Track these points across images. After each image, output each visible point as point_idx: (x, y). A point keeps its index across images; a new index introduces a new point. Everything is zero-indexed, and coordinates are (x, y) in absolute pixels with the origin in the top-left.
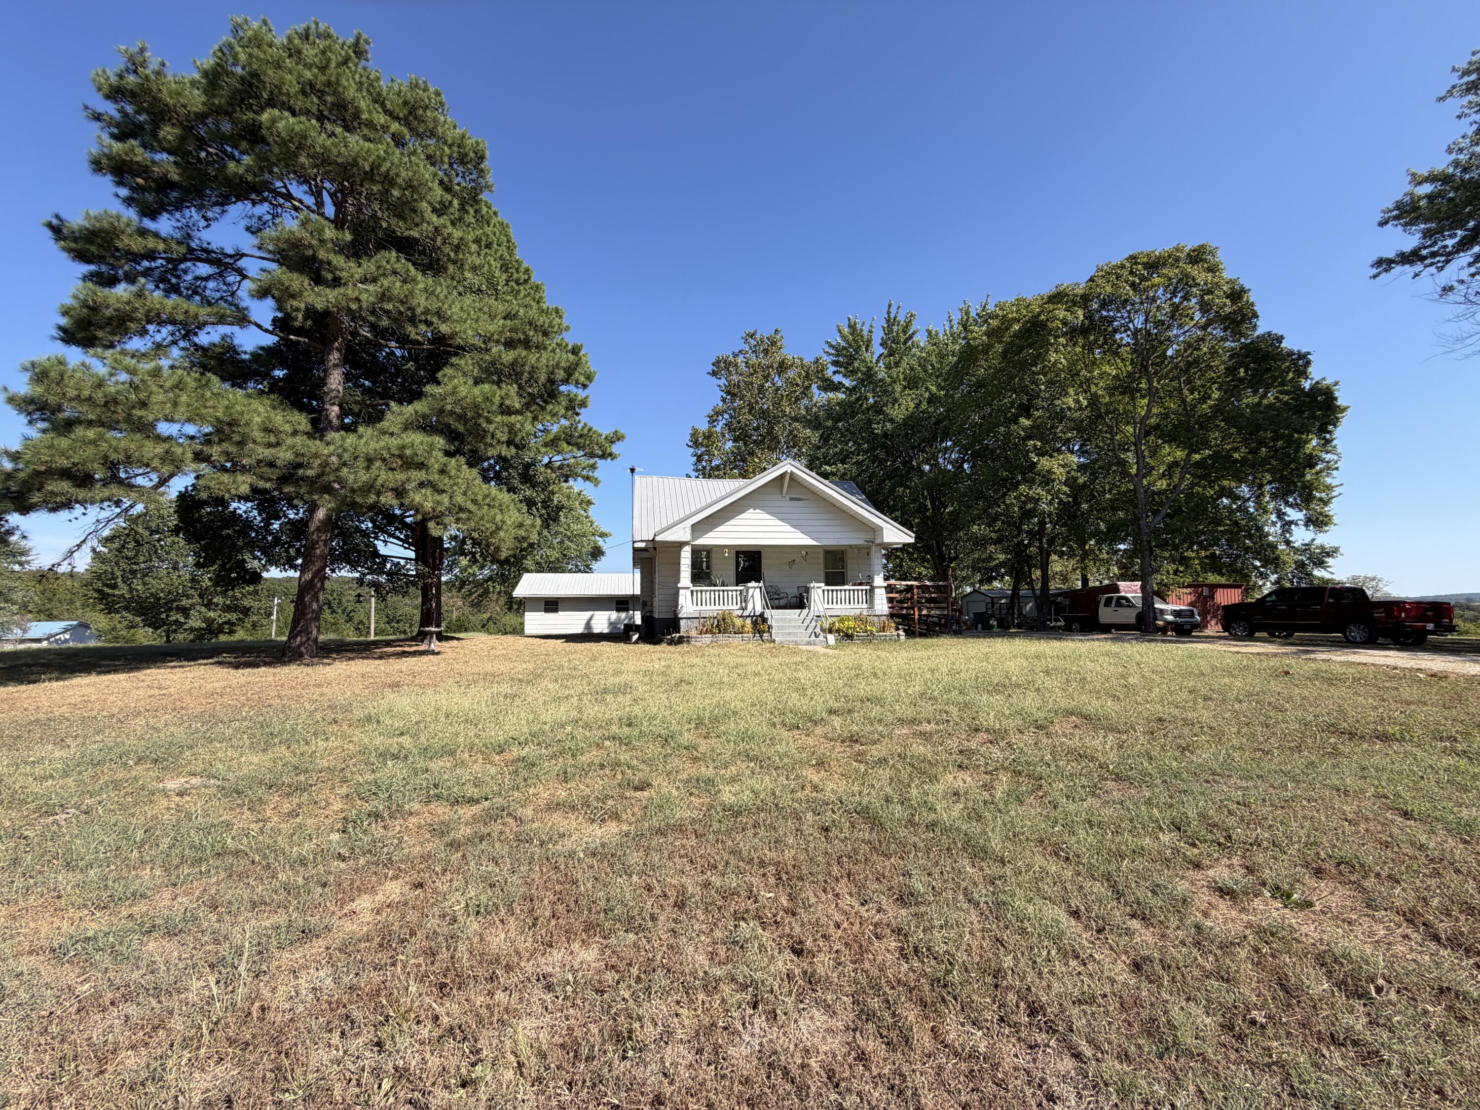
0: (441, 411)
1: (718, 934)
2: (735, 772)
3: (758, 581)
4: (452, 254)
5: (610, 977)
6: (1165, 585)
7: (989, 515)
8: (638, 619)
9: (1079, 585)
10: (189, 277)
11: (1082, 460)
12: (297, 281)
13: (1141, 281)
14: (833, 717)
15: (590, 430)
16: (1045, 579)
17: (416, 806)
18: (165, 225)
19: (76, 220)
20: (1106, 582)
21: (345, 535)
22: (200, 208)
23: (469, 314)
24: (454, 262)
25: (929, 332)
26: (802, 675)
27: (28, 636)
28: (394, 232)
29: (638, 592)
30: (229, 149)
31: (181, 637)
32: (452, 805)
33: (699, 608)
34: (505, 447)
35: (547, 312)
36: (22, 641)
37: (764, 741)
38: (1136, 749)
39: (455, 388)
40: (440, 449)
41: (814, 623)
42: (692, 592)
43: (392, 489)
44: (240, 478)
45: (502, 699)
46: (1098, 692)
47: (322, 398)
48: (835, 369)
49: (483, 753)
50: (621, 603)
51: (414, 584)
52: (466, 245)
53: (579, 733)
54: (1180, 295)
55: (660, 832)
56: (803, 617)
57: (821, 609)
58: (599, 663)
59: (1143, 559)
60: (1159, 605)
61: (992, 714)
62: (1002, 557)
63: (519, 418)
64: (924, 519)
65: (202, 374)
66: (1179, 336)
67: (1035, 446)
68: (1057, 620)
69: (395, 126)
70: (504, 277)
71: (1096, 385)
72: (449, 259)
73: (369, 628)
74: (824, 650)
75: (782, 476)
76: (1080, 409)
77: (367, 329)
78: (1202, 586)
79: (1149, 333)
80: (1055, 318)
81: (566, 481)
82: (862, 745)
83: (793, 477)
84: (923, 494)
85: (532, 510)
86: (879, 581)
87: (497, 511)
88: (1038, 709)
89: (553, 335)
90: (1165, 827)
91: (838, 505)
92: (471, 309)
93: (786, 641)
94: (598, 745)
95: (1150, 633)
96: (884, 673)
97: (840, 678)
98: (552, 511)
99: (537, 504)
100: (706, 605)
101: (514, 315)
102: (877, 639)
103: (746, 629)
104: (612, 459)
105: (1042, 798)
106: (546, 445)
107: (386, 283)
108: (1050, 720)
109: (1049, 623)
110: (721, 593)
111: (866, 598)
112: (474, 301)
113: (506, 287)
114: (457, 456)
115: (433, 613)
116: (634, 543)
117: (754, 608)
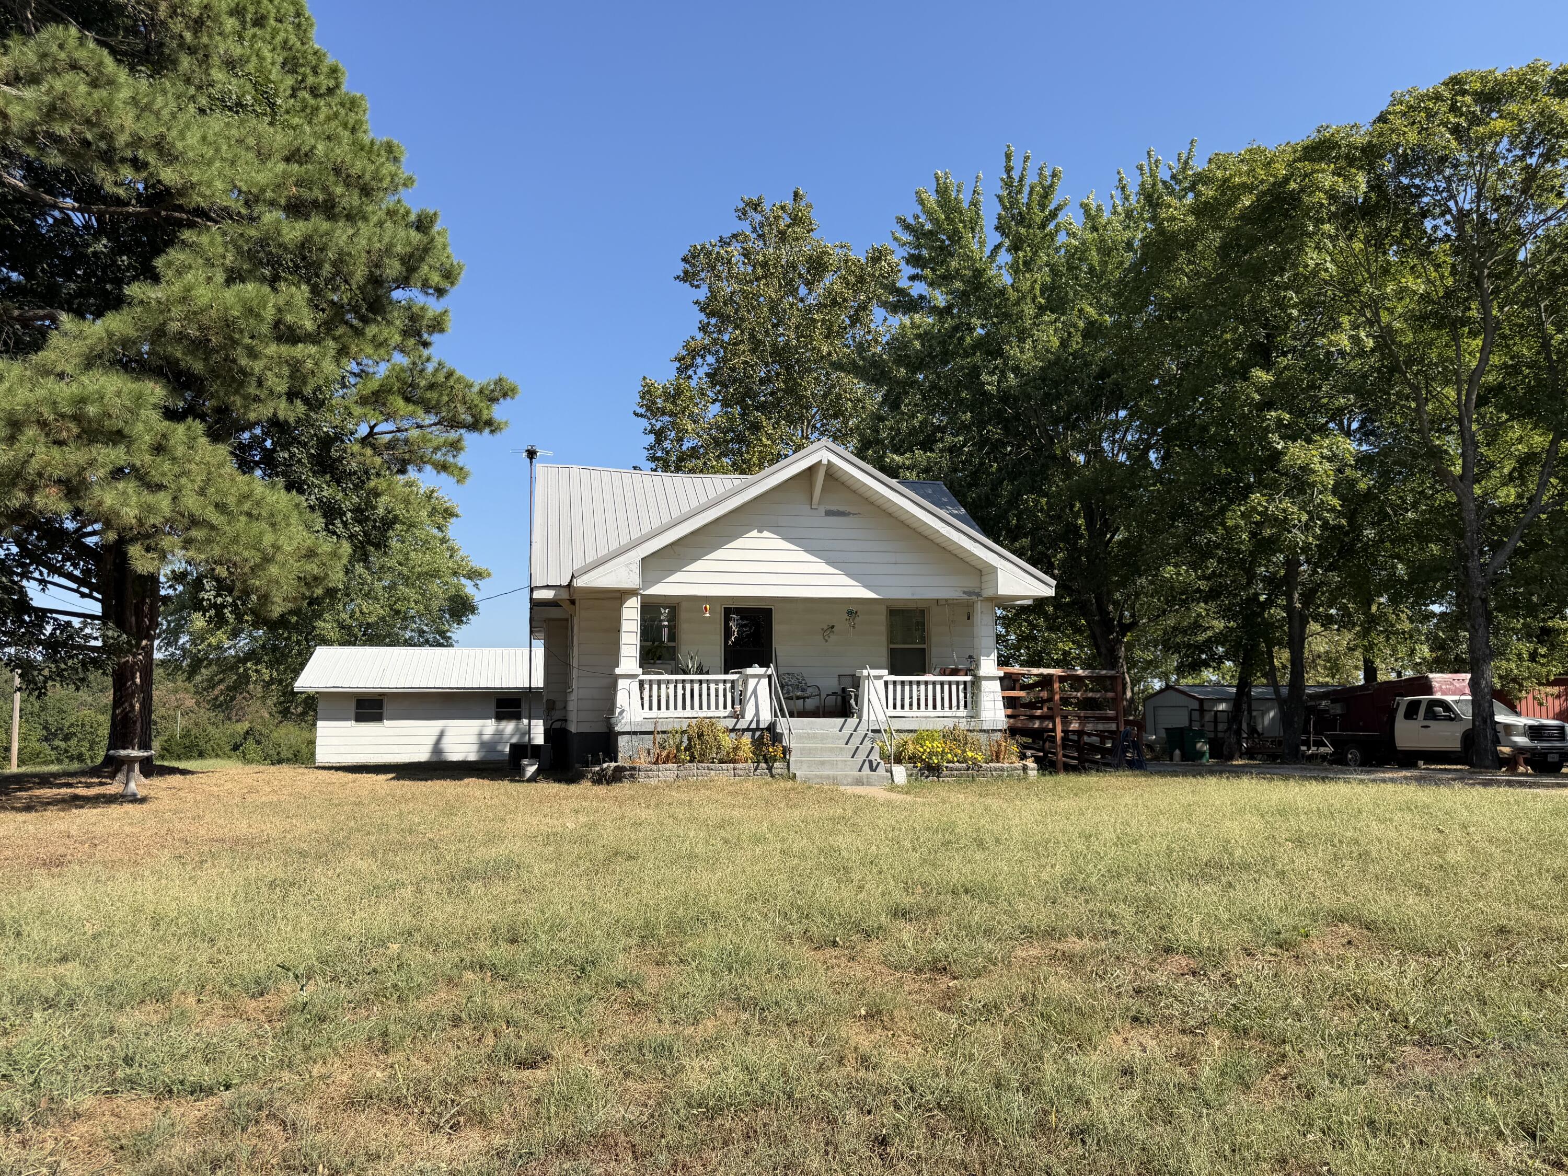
0: (159, 333)
2: (712, 1031)
3: (764, 664)
4: (188, 36)
6: (1514, 680)
7: (1195, 547)
8: (538, 736)
9: (1359, 678)
11: (1365, 447)
13: (1471, 124)
14: (901, 923)
15: (450, 375)
16: (1298, 666)
17: (87, 1102)
20: (1409, 673)
23: (217, 150)
24: (192, 51)
25: (1085, 207)
26: (843, 841)
29: (538, 681)
32: (159, 1098)
33: (655, 713)
34: (283, 404)
35: (368, 150)
37: (769, 971)
38: (1459, 984)
39: (188, 289)
40: (155, 406)
41: (867, 744)
42: (641, 684)
43: (59, 481)
45: (264, 890)
46: (1391, 878)
48: (914, 271)
49: (224, 996)
50: (504, 704)
51: (98, 664)
52: (216, 19)
53: (416, 956)
54: (1538, 152)
55: (566, 1149)
56: (847, 731)
57: (882, 717)
58: (458, 820)
59: (1473, 631)
60: (1503, 717)
61: (1197, 919)
62: (1219, 625)
63: (312, 349)
64: (1074, 551)
66: (1537, 226)
67: (1279, 420)
68: (1319, 744)
70: (290, 81)
71: (1391, 311)
72: (182, 45)
73: (7, 749)
74: (887, 795)
75: (812, 470)
76: (1362, 353)
77: (19, 173)
79: (1482, 216)
80: (1316, 187)
81: (403, 472)
82: (955, 978)
83: (831, 473)
84: (1072, 506)
85: (333, 524)
86: (989, 666)
87: (264, 526)
88: (1281, 911)
89: (381, 194)
90: (1507, 1132)
91: (914, 526)
92: (221, 141)
93: (817, 776)
94: (450, 980)
95: (1487, 768)
96: (997, 841)
97: (914, 849)
98: (374, 527)
99: (344, 514)
100: (668, 708)
101: (306, 155)
102: (984, 776)
103: (741, 754)
104: (492, 432)
105: (1285, 1078)
106: (363, 401)
107: (59, 85)
108: (1302, 931)
109: (1304, 748)
110: (696, 687)
111: (965, 697)
112: (228, 125)
113: (292, 101)
114: (189, 420)
115: (135, 722)
116: (532, 590)
117: (757, 713)
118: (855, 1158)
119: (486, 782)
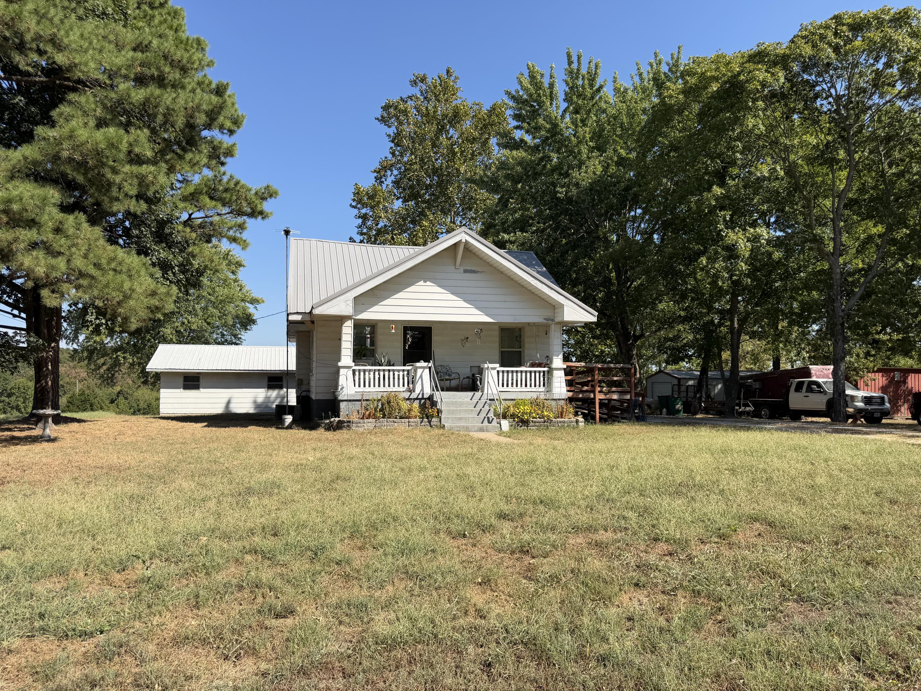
0: (56, 158)
2: (391, 594)
3: (427, 360)
6: (855, 370)
8: (293, 401)
9: (770, 366)
11: (778, 233)
13: (845, 43)
14: (503, 523)
15: (237, 183)
16: (735, 359)
17: (16, 643)
20: (798, 365)
23: (91, 43)
26: (471, 470)
29: (293, 367)
32: (60, 640)
33: (362, 389)
34: (134, 201)
35: (186, 44)
37: (426, 554)
38: (820, 563)
39: (73, 130)
40: (54, 204)
41: (487, 408)
42: (354, 371)
45: (127, 501)
46: (784, 495)
48: (517, 123)
49: (101, 571)
50: (273, 379)
51: (25, 358)
53: (217, 545)
55: (303, 672)
56: (475, 400)
57: (495, 392)
58: (244, 455)
59: (834, 340)
60: (850, 391)
61: (673, 521)
62: (691, 337)
63: (152, 168)
64: (609, 295)
68: (746, 405)
71: (795, 154)
74: (498, 438)
75: (455, 246)
76: (777, 179)
78: (894, 370)
80: (754, 78)
81: (209, 241)
82: (533, 557)
83: (467, 247)
84: (608, 266)
85: (167, 274)
86: (558, 362)
87: (124, 277)
88: (721, 515)
89: (193, 72)
90: (844, 657)
91: (516, 279)
92: (93, 37)
93: (457, 426)
94: (237, 560)
95: (840, 421)
96: (560, 469)
97: (512, 476)
98: (192, 275)
99: (174, 268)
100: (369, 386)
101: (146, 46)
102: (554, 426)
103: (413, 413)
104: (263, 218)
105: (720, 622)
106: (185, 199)
108: (733, 528)
109: (737, 408)
110: (387, 373)
111: (544, 380)
112: (97, 26)
113: (137, 11)
114: (76, 213)
115: (48, 392)
116: (288, 315)
117: (422, 389)
118: (473, 676)
119: (262, 429)
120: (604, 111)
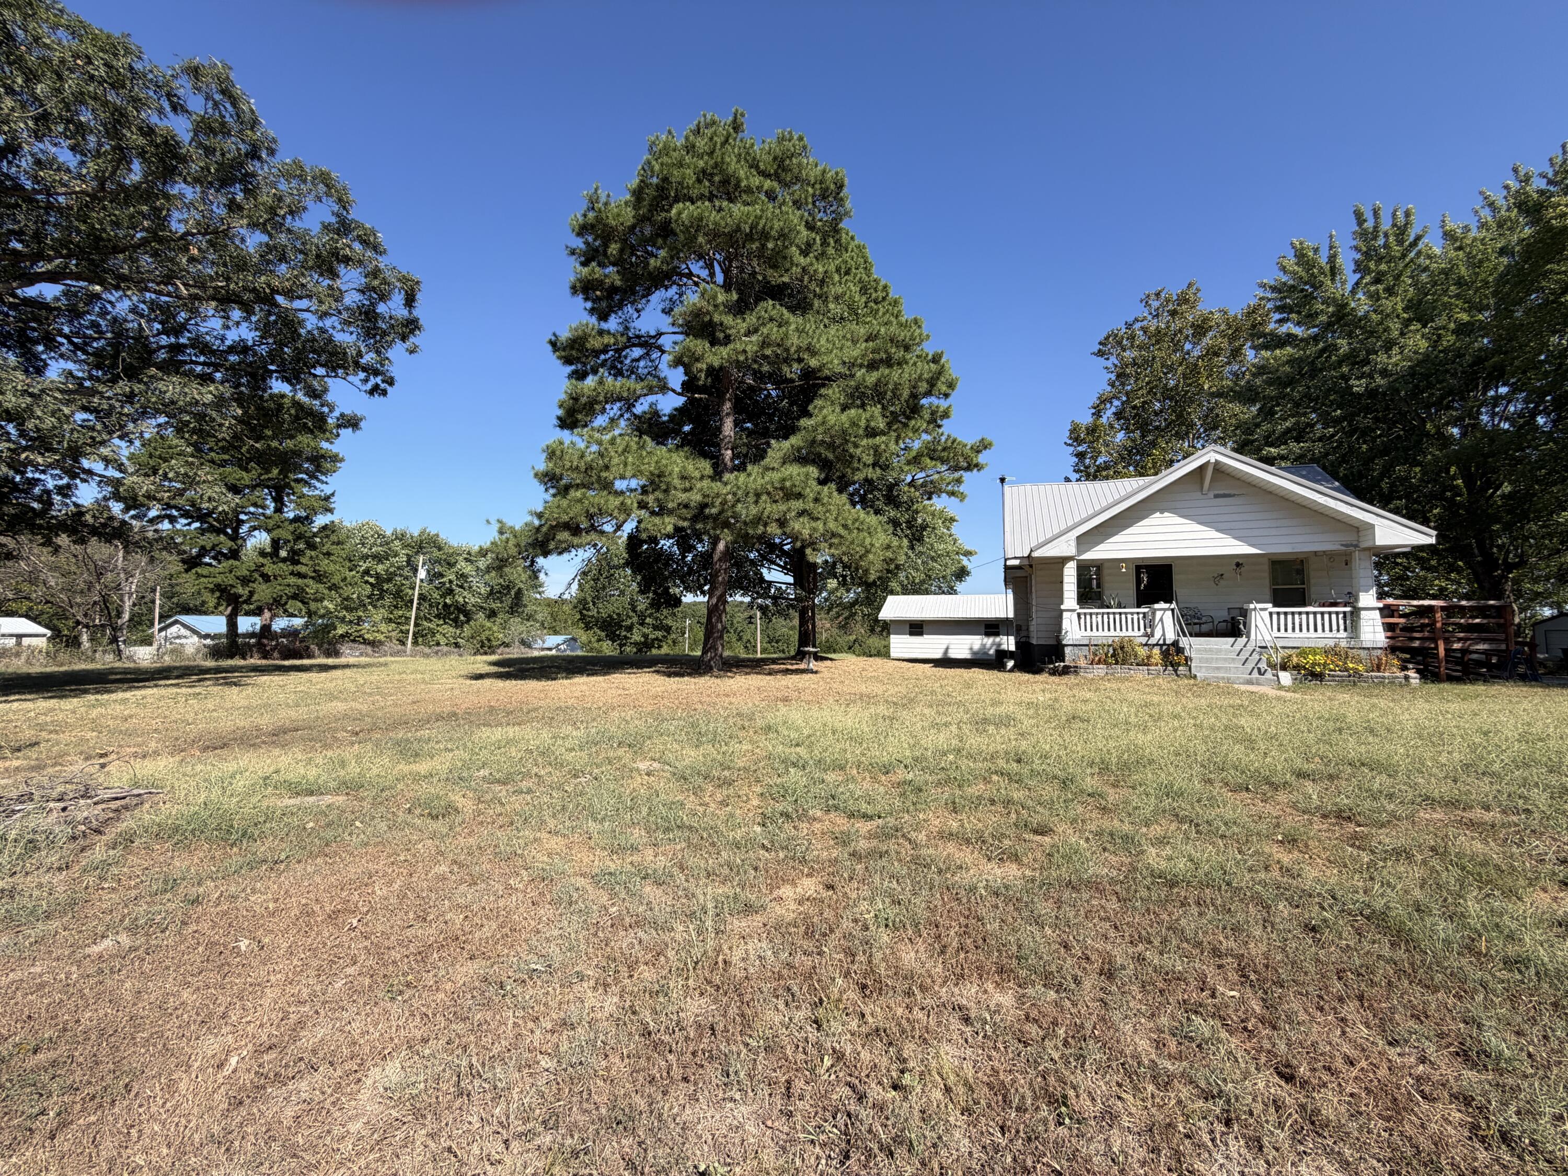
0: (813, 442)
1: (1164, 1020)
2: (1161, 833)
3: (1169, 601)
4: (818, 289)
5: (1033, 1031)
8: (1011, 645)
10: (628, 361)
12: (700, 346)
14: (1305, 782)
15: (954, 441)
17: (819, 814)
18: (613, 324)
19: (565, 335)
21: (739, 564)
22: (632, 303)
23: (834, 344)
24: (820, 297)
25: (1448, 231)
26: (1246, 722)
27: (546, 646)
28: (769, 282)
29: (1011, 615)
30: (650, 248)
31: (628, 649)
32: (849, 817)
33: (1089, 633)
34: (870, 470)
35: (906, 325)
36: (543, 649)
37: (1199, 801)
39: (825, 417)
40: (814, 479)
41: (1256, 656)
42: (1079, 615)
43: (776, 520)
44: (667, 520)
45: (880, 720)
47: (719, 445)
48: (1281, 317)
49: (870, 772)
50: (991, 627)
51: (793, 607)
52: (829, 277)
53: (964, 763)
55: (1072, 886)
56: (1238, 647)
57: (1267, 638)
58: (973, 691)
63: (884, 438)
64: (1454, 508)
65: (640, 437)
69: (768, 184)
70: (864, 299)
72: (815, 295)
73: (755, 647)
74: (1275, 692)
75: (1202, 469)
77: (751, 377)
81: (929, 499)
82: (1360, 826)
83: (1219, 469)
84: (1449, 471)
85: (897, 531)
86: (1368, 599)
87: (865, 534)
89: (914, 347)
91: (1292, 498)
92: (836, 339)
93: (1214, 677)
94: (985, 779)
96: (1389, 730)
98: (917, 530)
99: (902, 524)
100: (1098, 630)
101: (876, 336)
102: (1366, 681)
103: (1153, 660)
104: (978, 470)
106: (908, 463)
107: (765, 331)
110: (1117, 617)
111: (1345, 623)
112: (838, 330)
113: (866, 309)
114: (829, 484)
115: (809, 635)
116: (1006, 560)
117: (1164, 634)
120: (1426, 269)
